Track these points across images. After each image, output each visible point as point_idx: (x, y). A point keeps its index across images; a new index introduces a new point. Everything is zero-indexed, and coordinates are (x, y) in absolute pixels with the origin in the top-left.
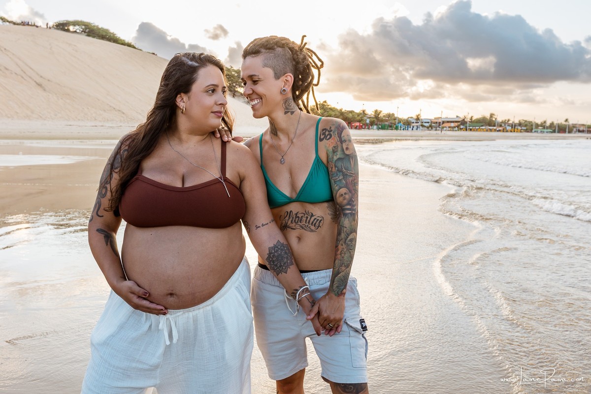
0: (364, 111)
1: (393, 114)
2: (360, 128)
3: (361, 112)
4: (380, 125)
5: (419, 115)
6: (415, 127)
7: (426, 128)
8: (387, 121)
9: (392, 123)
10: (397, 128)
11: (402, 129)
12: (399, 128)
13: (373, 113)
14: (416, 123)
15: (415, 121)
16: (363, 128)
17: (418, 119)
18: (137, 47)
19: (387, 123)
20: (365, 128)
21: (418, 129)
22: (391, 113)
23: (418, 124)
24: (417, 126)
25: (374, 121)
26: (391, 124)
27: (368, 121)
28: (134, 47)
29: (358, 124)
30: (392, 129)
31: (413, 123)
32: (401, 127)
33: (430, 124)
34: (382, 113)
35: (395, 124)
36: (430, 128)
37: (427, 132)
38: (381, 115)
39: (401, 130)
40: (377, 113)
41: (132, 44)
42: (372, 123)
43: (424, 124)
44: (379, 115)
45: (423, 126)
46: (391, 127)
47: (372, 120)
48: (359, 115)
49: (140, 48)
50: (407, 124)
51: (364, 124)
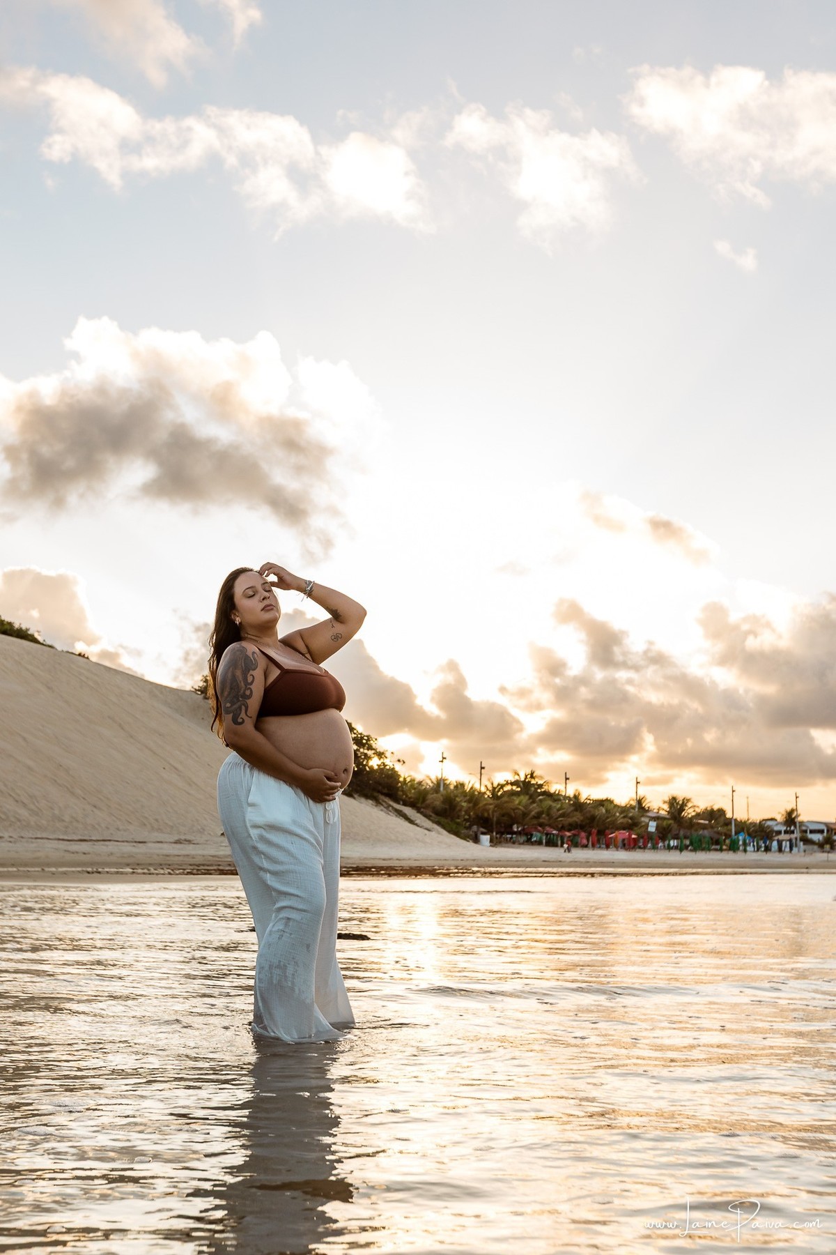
0: (640, 802)
1: (721, 812)
2: (629, 845)
3: (634, 803)
4: (686, 838)
5: (792, 811)
6: (786, 845)
7: (816, 847)
8: (704, 827)
9: (718, 833)
10: (733, 848)
11: (750, 848)
12: (741, 848)
13: (666, 807)
14: (786, 832)
15: (783, 828)
16: (640, 848)
17: (790, 819)
18: (40, 639)
19: (706, 833)
20: (644, 847)
21: (795, 849)
22: (716, 808)
23: (793, 836)
24: (790, 841)
25: (670, 825)
26: (716, 837)
27: (652, 827)
28: (32, 639)
29: (624, 834)
30: (721, 850)
31: (779, 833)
32: (745, 844)
33: (825, 834)
34: (690, 805)
35: (728, 836)
36: (827, 847)
37: (821, 857)
38: (689, 812)
39: (745, 851)
40: (676, 806)
41: (29, 632)
42: (664, 833)
43: (810, 836)
44: (682, 809)
45: (806, 841)
46: (717, 842)
47: (665, 823)
48: (624, 810)
49: (48, 642)
50: (761, 834)
51: (640, 836)
